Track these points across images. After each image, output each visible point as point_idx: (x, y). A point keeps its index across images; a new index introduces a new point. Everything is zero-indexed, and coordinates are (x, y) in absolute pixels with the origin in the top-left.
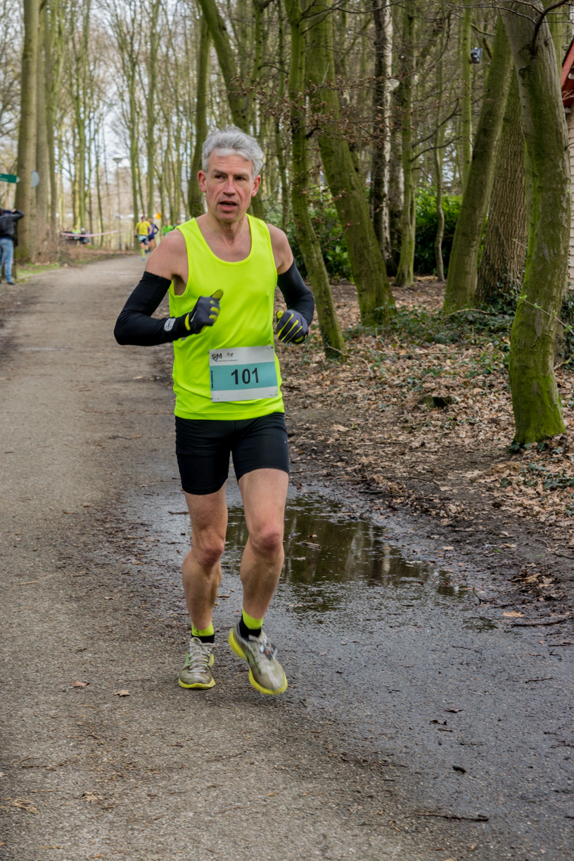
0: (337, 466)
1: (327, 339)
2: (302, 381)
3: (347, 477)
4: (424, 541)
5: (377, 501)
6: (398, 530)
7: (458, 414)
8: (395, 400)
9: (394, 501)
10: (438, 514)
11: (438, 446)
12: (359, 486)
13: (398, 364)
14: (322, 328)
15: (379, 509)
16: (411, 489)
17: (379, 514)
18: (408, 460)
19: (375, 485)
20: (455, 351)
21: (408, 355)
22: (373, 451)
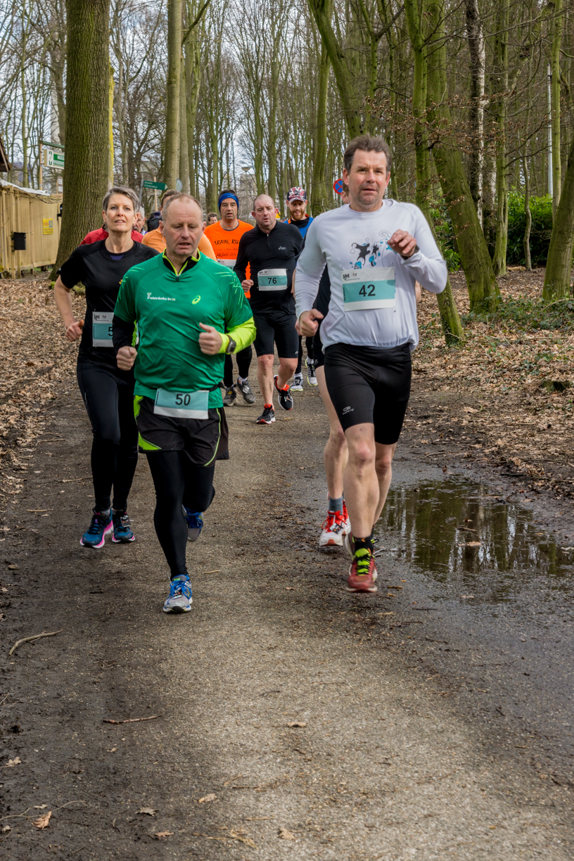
0: (475, 448)
1: (448, 327)
2: (426, 365)
3: (487, 459)
5: (519, 484)
6: (546, 514)
8: (515, 383)
9: (536, 484)
11: (563, 428)
12: (499, 468)
13: (511, 349)
14: (443, 317)
15: (523, 492)
16: (549, 472)
17: (524, 498)
18: (539, 442)
19: (515, 468)
20: (559, 336)
21: (519, 341)
22: (505, 433)
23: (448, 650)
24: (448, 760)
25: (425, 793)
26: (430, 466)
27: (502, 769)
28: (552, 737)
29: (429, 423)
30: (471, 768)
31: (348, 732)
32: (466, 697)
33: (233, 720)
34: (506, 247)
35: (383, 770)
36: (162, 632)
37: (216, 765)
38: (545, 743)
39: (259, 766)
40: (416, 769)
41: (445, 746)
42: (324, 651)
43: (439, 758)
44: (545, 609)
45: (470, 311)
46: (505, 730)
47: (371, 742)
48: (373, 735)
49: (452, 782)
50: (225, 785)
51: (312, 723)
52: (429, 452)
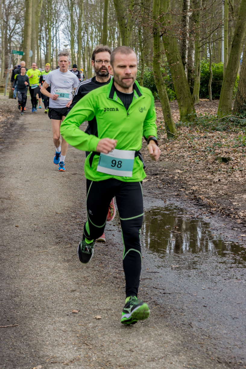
0: (181, 191)
1: (168, 128)
3: (187, 196)
4: (230, 231)
5: (203, 209)
6: (217, 225)
7: (234, 166)
8: (202, 158)
9: (212, 209)
10: (234, 217)
11: (226, 181)
12: (193, 201)
13: (201, 141)
14: (166, 123)
15: (205, 213)
16: (219, 204)
17: (206, 216)
18: (214, 188)
19: (201, 201)
20: (225, 135)
21: (205, 136)
22: (196, 183)
23: (165, 293)
24: (163, 350)
25: (151, 366)
26: (158, 200)
27: (191, 355)
28: (217, 338)
29: (157, 178)
30: (175, 354)
31: (112, 334)
32: (173, 317)
33: (52, 327)
34: (199, 89)
35: (130, 354)
36: (16, 282)
37: (42, 351)
38: (214, 341)
39: (65, 351)
40: (147, 354)
41: (162, 342)
42: (100, 293)
43: (159, 349)
44: (215, 273)
45: (180, 121)
46: (193, 335)
47: (124, 340)
48: (124, 336)
49: (165, 361)
50: (47, 361)
51: (93, 329)
52: (157, 192)
